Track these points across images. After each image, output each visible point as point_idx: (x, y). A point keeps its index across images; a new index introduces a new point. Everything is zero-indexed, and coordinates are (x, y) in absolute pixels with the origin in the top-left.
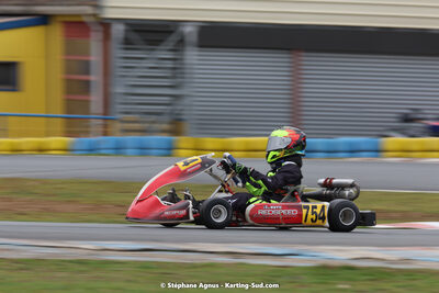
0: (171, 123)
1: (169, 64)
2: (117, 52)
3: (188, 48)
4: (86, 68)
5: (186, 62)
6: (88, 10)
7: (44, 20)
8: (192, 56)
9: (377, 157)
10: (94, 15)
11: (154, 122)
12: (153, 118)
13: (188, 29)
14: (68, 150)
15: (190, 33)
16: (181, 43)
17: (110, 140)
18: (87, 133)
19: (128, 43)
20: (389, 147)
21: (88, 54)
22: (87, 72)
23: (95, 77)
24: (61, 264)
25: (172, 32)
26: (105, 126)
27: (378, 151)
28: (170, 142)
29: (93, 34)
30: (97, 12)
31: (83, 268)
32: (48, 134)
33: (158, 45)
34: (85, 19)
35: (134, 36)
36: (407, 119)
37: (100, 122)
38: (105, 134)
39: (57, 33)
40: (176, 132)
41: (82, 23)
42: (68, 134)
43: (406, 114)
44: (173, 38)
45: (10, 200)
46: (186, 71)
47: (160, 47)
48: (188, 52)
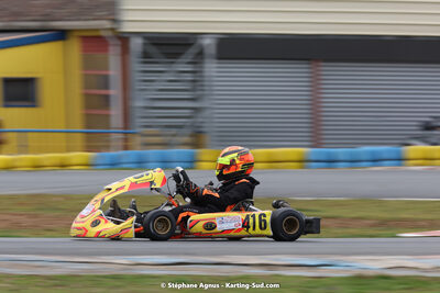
0: (191, 136)
1: (189, 77)
2: (136, 66)
3: (207, 60)
4: (105, 82)
5: (206, 74)
6: (106, 24)
7: (61, 35)
8: (212, 68)
9: (400, 165)
10: (112, 29)
11: (174, 135)
12: (174, 131)
13: (207, 41)
14: (90, 165)
15: (209, 45)
16: (200, 55)
17: (132, 154)
18: (107, 148)
19: (146, 57)
20: (412, 155)
21: (107, 68)
22: (106, 86)
23: (115, 92)
24: (97, 280)
25: (190, 45)
26: (126, 140)
27: (400, 160)
28: (193, 155)
29: (111, 48)
30: (114, 26)
31: (118, 283)
32: (69, 150)
33: (177, 58)
34: (103, 33)
35: (153, 50)
36: (428, 127)
37: (121, 136)
38: (126, 148)
39: (74, 47)
40: (196, 144)
41: (100, 37)
42: (89, 149)
43: (427, 122)
44: (192, 51)
45: (36, 216)
46: (206, 83)
47: (179, 60)
48: (207, 65)
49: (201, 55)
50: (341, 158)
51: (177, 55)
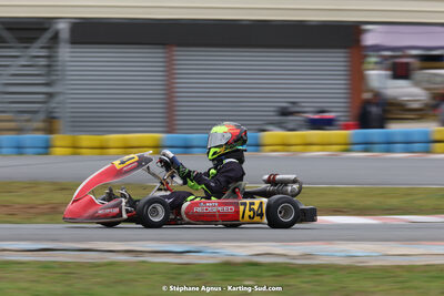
0: (44, 121)
1: (43, 62)
3: (62, 45)
8: (65, 52)
11: (28, 121)
12: (26, 116)
13: (63, 26)
15: (63, 29)
16: (55, 39)
25: (46, 29)
28: (47, 141)
33: (32, 43)
36: (284, 112)
40: (50, 130)
44: (48, 35)
46: (59, 68)
47: (35, 45)
48: (61, 49)
51: (32, 40)
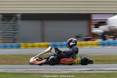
5: (18, 24)
8: (20, 22)
13: (18, 15)
19: (3, 20)
25: (14, 16)
43: (77, 36)
47: (11, 20)
48: (18, 22)
49: (17, 19)
50: (59, 45)
